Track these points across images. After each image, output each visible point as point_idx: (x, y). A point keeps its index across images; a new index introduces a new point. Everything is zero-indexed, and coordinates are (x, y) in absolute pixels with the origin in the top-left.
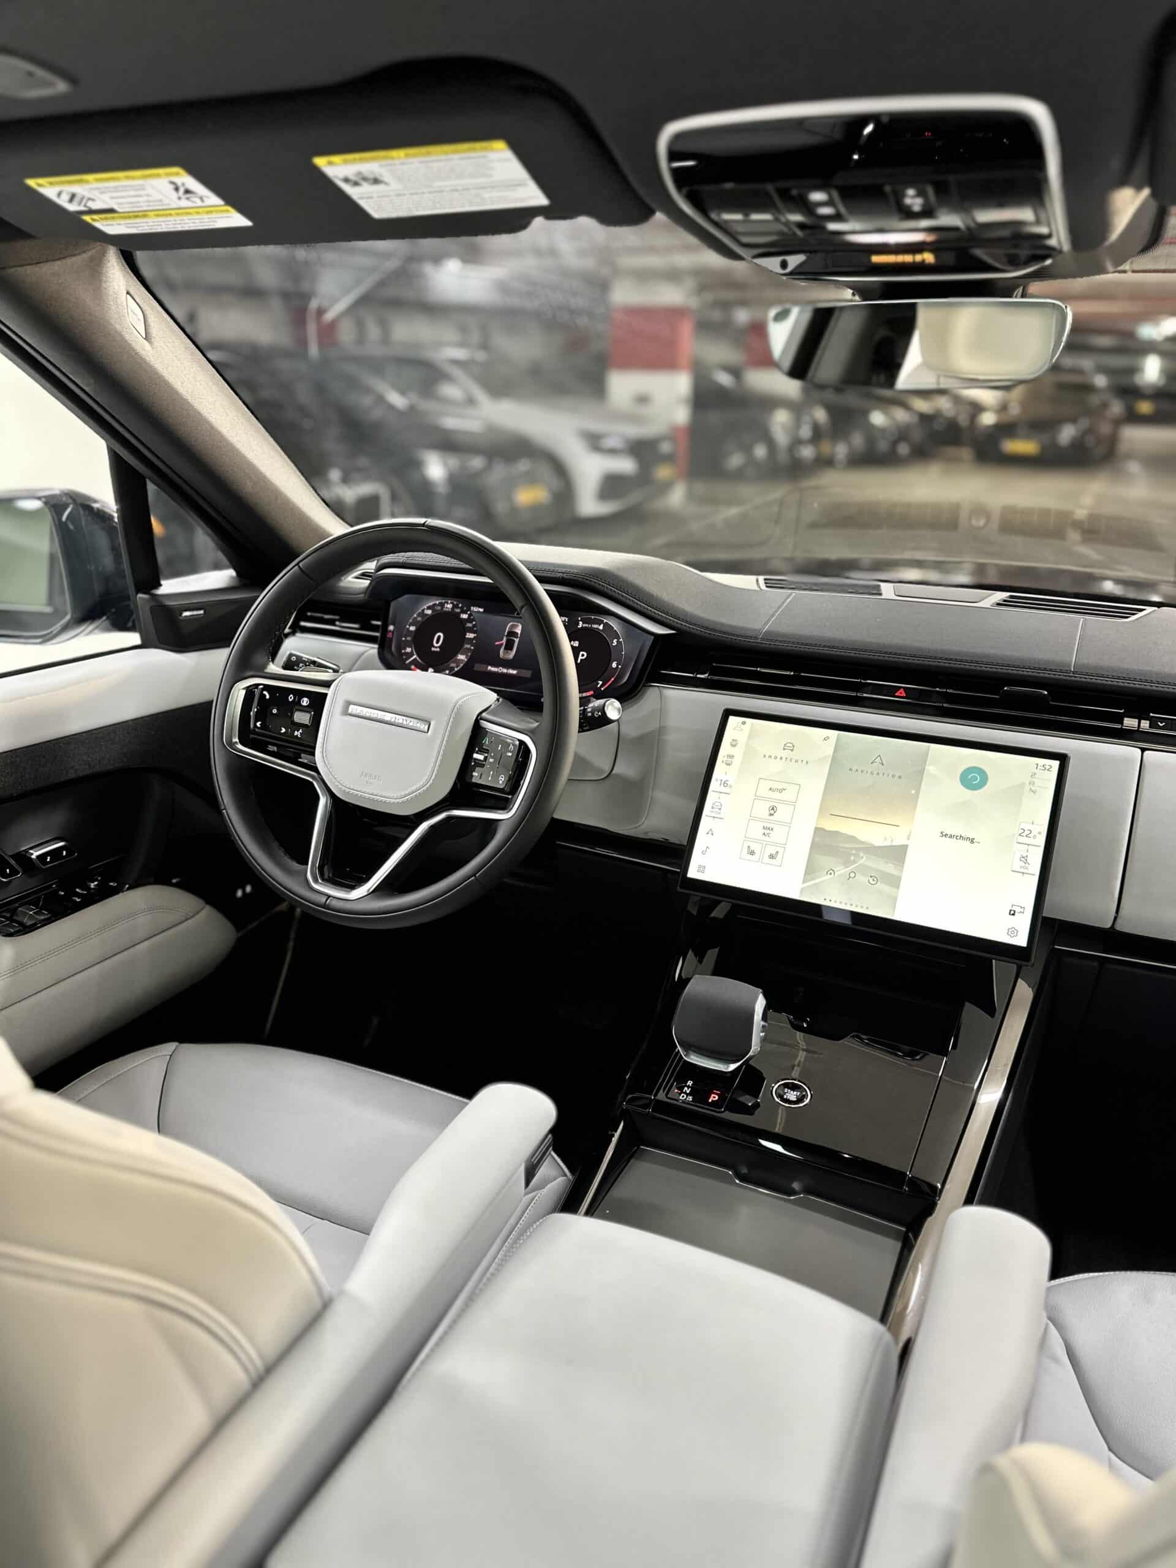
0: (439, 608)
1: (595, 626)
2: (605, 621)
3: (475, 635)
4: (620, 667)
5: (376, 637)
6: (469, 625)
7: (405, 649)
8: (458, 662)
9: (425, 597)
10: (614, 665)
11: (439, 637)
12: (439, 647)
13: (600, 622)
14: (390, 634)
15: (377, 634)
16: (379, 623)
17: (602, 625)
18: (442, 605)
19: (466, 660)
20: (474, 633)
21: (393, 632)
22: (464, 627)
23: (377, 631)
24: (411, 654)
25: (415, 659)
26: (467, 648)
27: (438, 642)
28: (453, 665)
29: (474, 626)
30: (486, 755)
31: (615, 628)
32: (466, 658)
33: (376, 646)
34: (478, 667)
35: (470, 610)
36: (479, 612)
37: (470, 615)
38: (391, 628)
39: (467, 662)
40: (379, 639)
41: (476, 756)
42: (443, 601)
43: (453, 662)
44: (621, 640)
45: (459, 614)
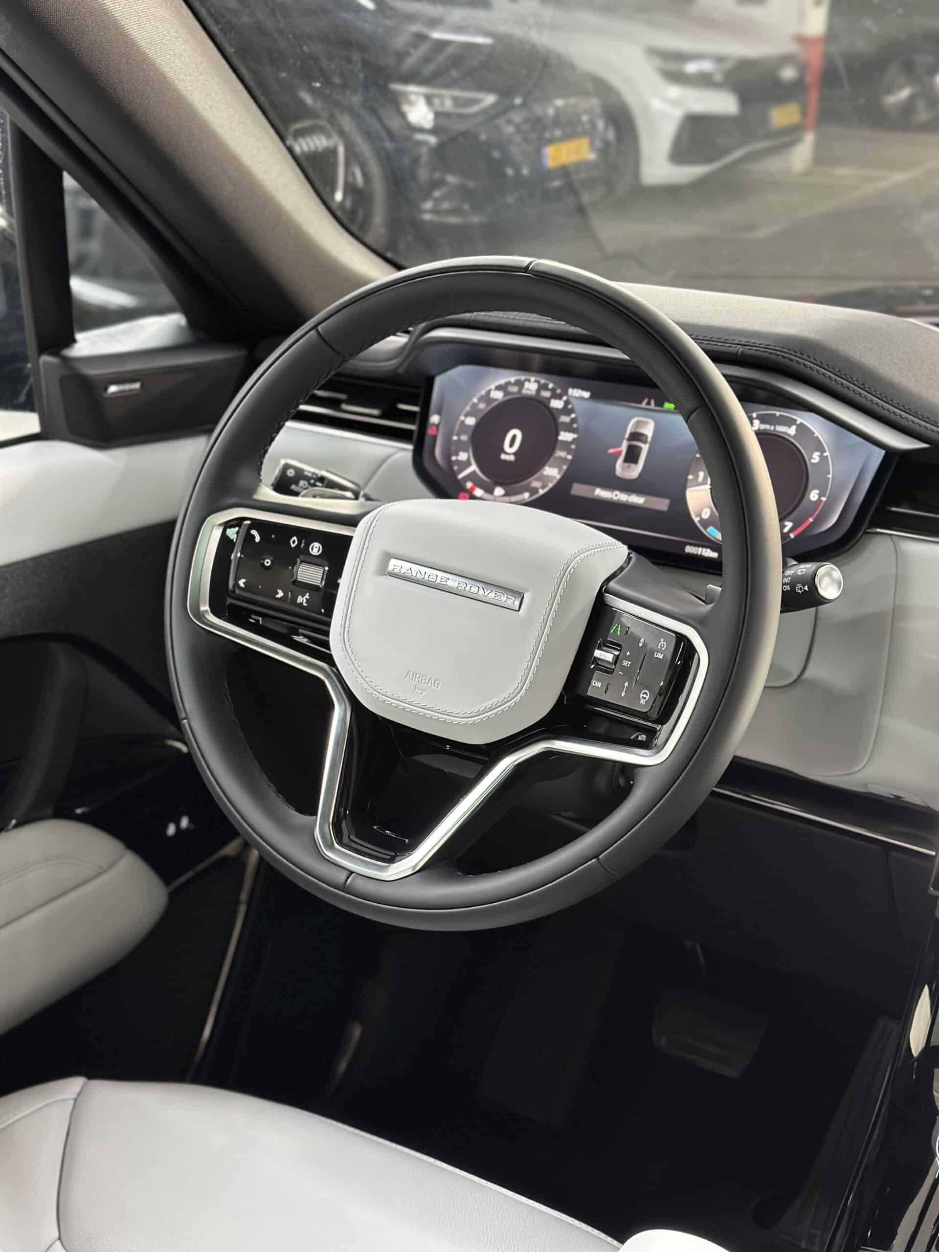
0: (515, 389)
1: (781, 429)
2: (799, 421)
3: (575, 436)
4: (824, 499)
5: (411, 432)
6: (565, 419)
7: (457, 455)
8: (545, 480)
9: (492, 370)
10: (814, 495)
11: (514, 438)
12: (515, 454)
13: (790, 422)
14: (434, 428)
15: (413, 427)
16: (416, 409)
17: (794, 428)
18: (520, 384)
19: (558, 477)
20: (574, 433)
21: (438, 426)
22: (555, 420)
23: (413, 423)
24: (467, 464)
25: (474, 472)
26: (560, 458)
27: (512, 444)
28: (536, 484)
29: (573, 421)
30: (617, 653)
31: (817, 434)
32: (559, 473)
33: (410, 447)
34: (578, 490)
35: (566, 393)
36: (582, 398)
37: (567, 403)
38: (435, 419)
39: (560, 481)
40: (415, 436)
41: (597, 653)
42: (523, 378)
43: (537, 480)
44: (827, 454)
45: (549, 399)
